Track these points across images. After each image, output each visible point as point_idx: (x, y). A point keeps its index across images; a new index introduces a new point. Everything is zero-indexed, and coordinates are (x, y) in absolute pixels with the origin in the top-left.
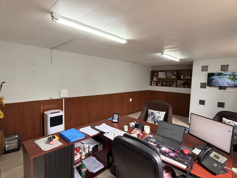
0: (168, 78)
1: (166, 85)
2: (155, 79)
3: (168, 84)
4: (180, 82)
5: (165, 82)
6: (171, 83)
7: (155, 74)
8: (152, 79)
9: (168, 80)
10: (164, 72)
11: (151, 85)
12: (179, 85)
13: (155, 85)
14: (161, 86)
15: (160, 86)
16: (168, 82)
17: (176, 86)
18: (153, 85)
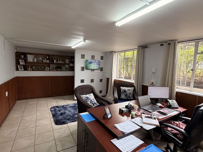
0: (39, 61)
1: (37, 70)
2: (22, 63)
3: (39, 68)
4: (52, 66)
5: (35, 66)
6: (42, 67)
7: (23, 56)
8: (17, 63)
9: (39, 64)
10: (34, 56)
11: (17, 69)
12: (52, 69)
13: (23, 69)
14: (32, 70)
15: (30, 70)
16: (38, 66)
17: (50, 70)
18: (19, 69)
